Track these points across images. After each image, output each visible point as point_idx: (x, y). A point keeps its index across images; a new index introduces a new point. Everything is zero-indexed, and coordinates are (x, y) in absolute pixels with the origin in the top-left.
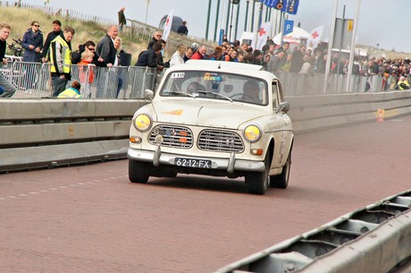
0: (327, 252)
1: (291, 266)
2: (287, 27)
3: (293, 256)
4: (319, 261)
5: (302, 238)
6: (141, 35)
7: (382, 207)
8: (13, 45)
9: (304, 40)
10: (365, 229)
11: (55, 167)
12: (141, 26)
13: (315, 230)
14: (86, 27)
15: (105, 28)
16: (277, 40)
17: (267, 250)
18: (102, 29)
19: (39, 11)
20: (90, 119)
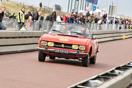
0: (107, 80)
1: (96, 84)
2: (94, 8)
3: (97, 81)
4: (105, 83)
5: (99, 76)
6: (47, 11)
7: (125, 66)
8: (6, 14)
9: (99, 13)
10: (120, 73)
11: (19, 53)
12: (47, 8)
13: (103, 73)
14: (29, 8)
15: (36, 8)
16: (91, 13)
17: (88, 79)
18: (34, 9)
19: (14, 3)
20: (31, 37)
